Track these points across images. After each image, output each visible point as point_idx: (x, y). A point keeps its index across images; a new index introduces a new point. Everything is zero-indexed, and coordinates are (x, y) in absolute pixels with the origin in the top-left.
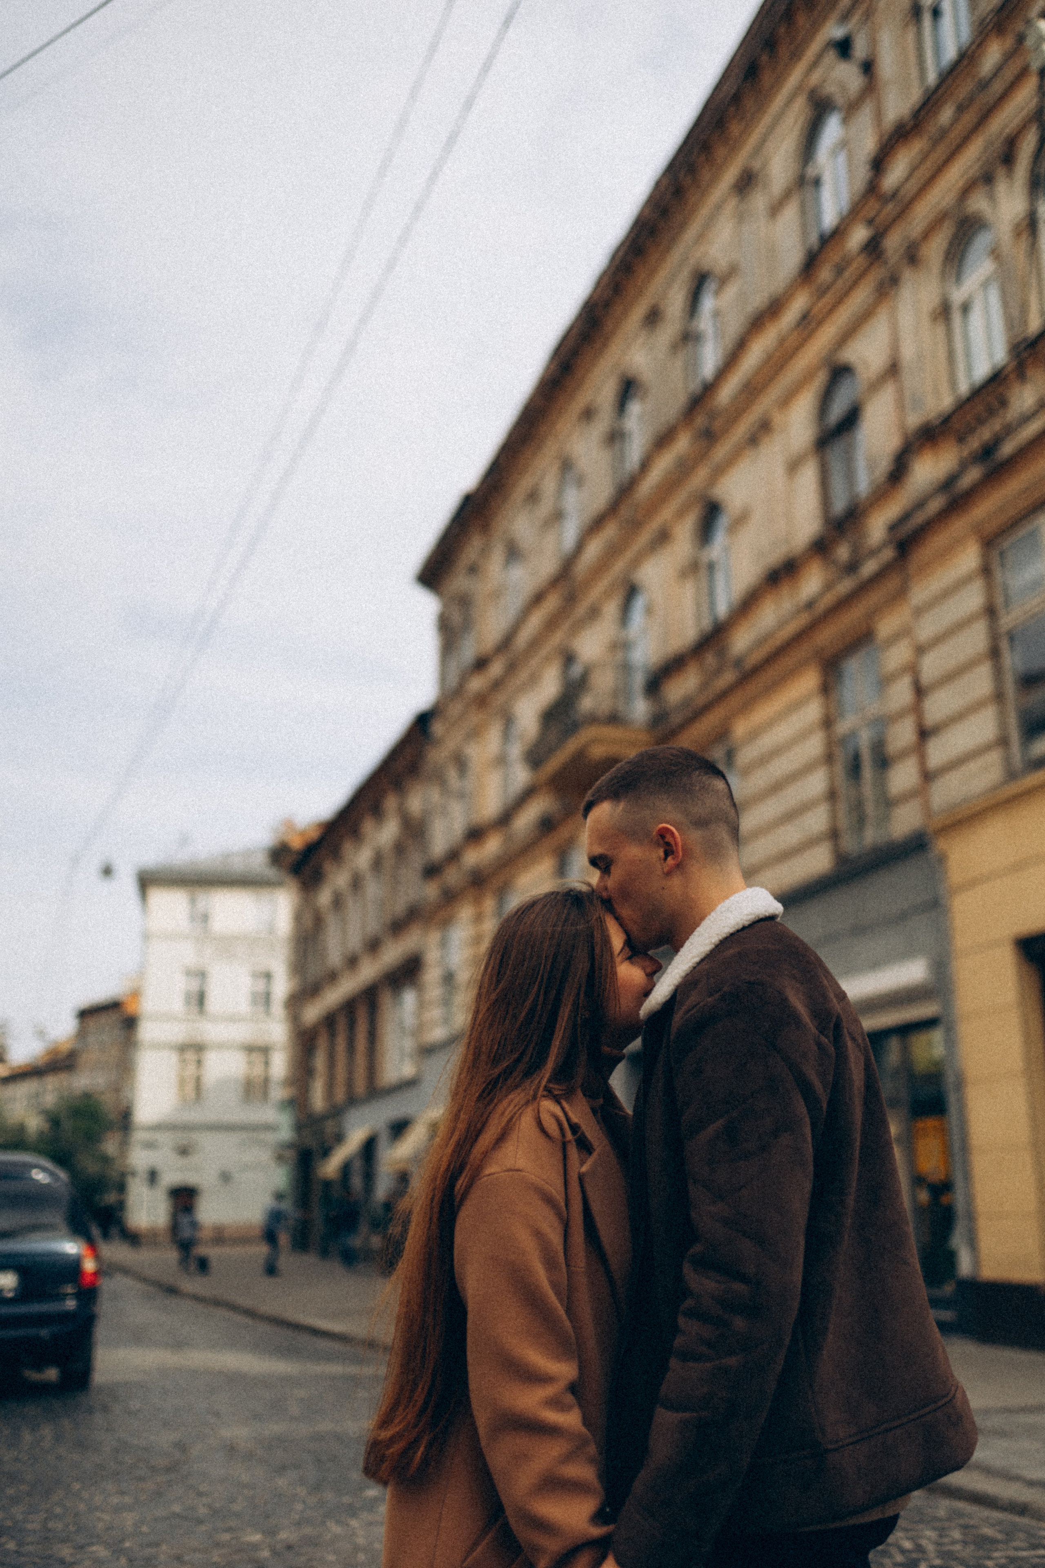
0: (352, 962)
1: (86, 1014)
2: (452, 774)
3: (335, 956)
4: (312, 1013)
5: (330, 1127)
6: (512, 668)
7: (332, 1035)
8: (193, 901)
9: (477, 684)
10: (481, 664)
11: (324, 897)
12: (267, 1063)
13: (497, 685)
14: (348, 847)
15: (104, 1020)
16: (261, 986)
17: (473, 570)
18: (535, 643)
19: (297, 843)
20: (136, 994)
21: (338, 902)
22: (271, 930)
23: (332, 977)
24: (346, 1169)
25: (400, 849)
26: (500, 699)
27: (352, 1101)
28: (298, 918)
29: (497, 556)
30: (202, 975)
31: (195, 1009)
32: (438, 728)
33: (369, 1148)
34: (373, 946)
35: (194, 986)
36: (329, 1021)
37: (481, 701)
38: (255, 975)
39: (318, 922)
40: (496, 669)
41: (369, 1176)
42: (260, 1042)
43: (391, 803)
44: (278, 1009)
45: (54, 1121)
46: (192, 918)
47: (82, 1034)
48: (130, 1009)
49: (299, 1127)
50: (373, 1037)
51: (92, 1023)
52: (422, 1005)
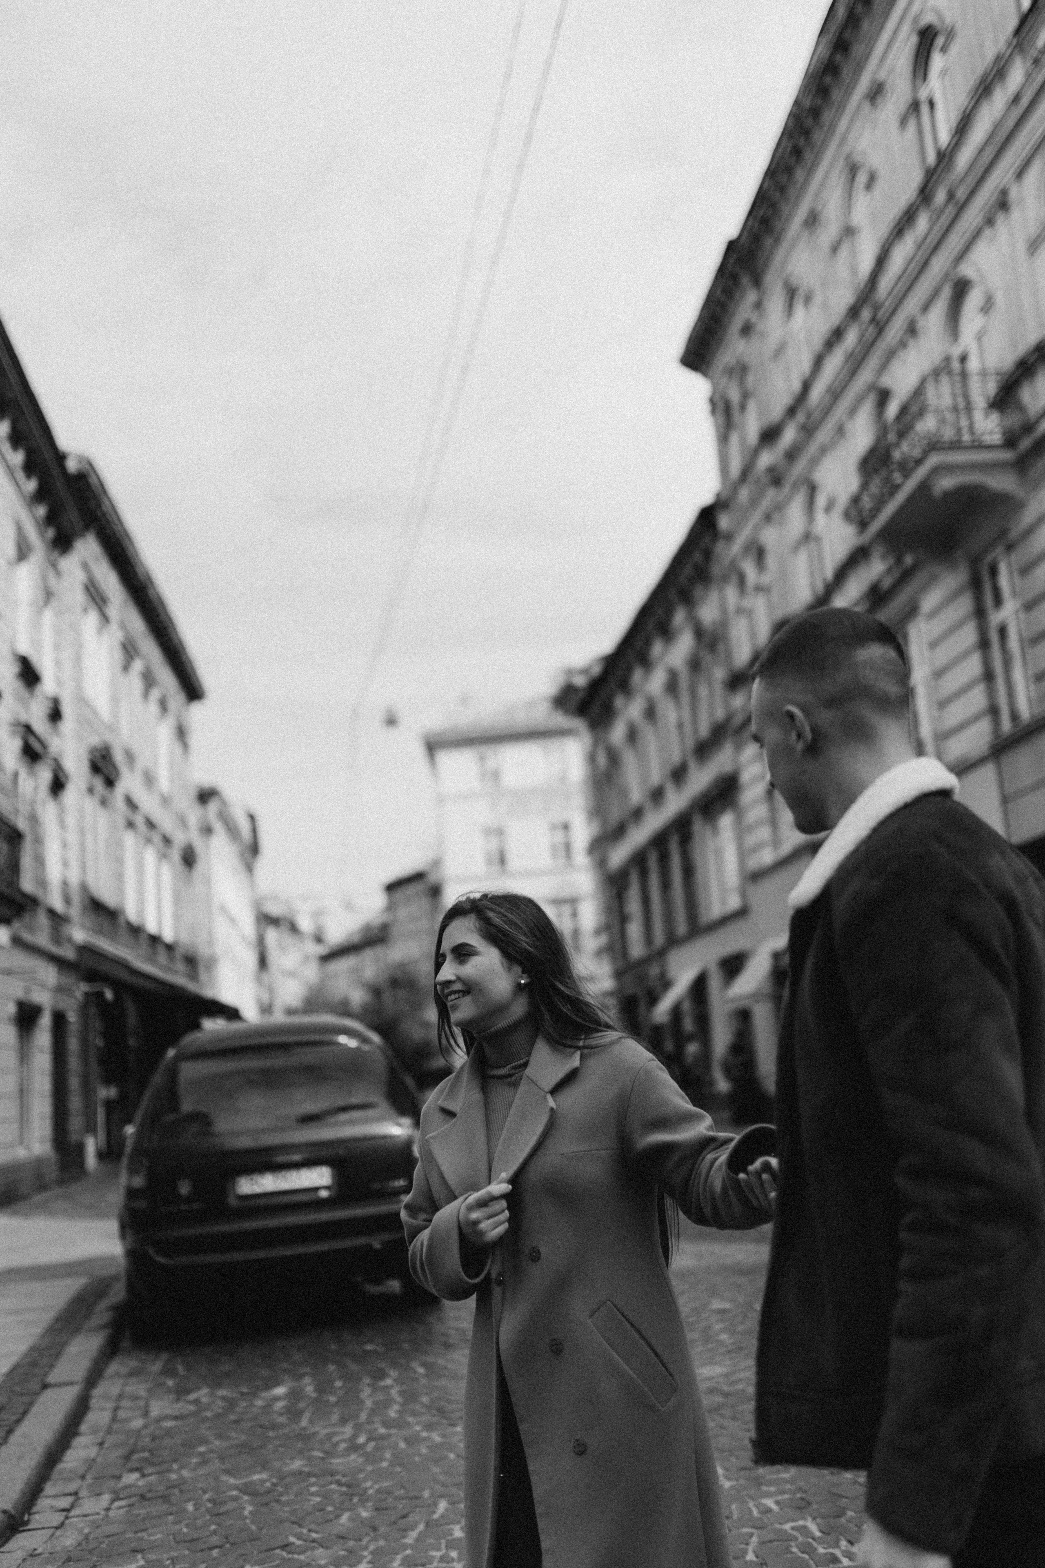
0: (657, 795)
1: (392, 887)
2: (749, 568)
3: (636, 795)
4: (619, 855)
5: (654, 971)
6: (808, 430)
7: (644, 874)
8: (482, 759)
9: (766, 459)
10: (770, 435)
11: (618, 733)
12: (574, 915)
13: (791, 455)
14: (637, 675)
15: (411, 890)
16: (559, 837)
17: (747, 330)
18: (835, 394)
19: (580, 681)
20: (437, 863)
21: (632, 735)
22: (563, 779)
23: (637, 814)
24: (676, 1012)
25: (695, 665)
26: (799, 467)
27: (673, 941)
28: (592, 758)
29: (775, 303)
30: (500, 832)
31: (496, 868)
32: (724, 522)
33: (699, 987)
34: (679, 775)
35: (494, 844)
36: (639, 859)
37: (776, 478)
38: (553, 827)
39: (614, 758)
40: (789, 435)
41: (703, 1020)
42: (565, 893)
43: (679, 617)
44: (581, 858)
45: (376, 991)
46: (483, 776)
47: (391, 907)
48: (432, 878)
49: (618, 975)
50: (689, 871)
51: (399, 895)
52: (741, 830)
